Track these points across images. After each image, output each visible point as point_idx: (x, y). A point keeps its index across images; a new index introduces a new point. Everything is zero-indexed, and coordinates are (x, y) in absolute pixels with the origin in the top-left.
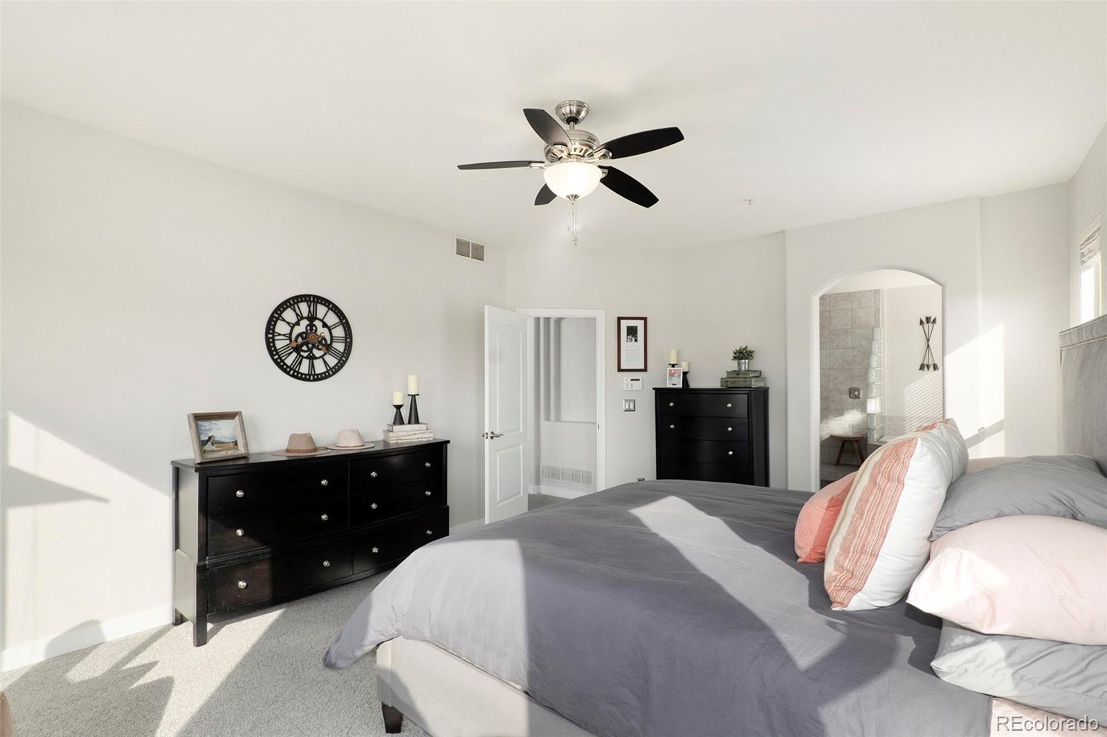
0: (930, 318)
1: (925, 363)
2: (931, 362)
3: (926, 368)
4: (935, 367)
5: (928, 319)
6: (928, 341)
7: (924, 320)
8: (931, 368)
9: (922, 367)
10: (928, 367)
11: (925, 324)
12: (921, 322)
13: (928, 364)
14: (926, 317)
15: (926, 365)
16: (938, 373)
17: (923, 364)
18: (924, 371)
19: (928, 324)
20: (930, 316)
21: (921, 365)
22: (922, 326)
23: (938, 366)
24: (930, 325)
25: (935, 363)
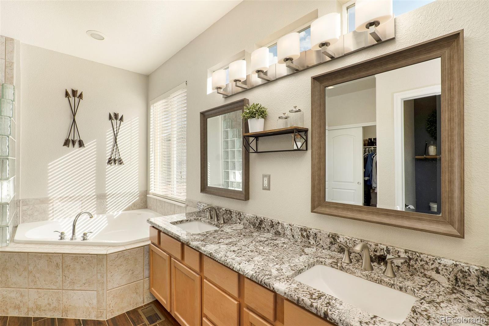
0: (77, 91)
1: (70, 138)
2: (77, 138)
3: (71, 144)
4: (81, 144)
5: (74, 92)
6: (74, 115)
7: (70, 93)
8: (77, 144)
9: (67, 143)
10: (74, 143)
11: (71, 97)
12: (67, 94)
13: (73, 139)
14: (72, 89)
15: (71, 140)
16: (84, 151)
17: (68, 139)
18: (68, 147)
19: (74, 98)
20: (77, 90)
21: (66, 140)
22: (67, 99)
23: (84, 143)
24: (77, 99)
25: (81, 139)
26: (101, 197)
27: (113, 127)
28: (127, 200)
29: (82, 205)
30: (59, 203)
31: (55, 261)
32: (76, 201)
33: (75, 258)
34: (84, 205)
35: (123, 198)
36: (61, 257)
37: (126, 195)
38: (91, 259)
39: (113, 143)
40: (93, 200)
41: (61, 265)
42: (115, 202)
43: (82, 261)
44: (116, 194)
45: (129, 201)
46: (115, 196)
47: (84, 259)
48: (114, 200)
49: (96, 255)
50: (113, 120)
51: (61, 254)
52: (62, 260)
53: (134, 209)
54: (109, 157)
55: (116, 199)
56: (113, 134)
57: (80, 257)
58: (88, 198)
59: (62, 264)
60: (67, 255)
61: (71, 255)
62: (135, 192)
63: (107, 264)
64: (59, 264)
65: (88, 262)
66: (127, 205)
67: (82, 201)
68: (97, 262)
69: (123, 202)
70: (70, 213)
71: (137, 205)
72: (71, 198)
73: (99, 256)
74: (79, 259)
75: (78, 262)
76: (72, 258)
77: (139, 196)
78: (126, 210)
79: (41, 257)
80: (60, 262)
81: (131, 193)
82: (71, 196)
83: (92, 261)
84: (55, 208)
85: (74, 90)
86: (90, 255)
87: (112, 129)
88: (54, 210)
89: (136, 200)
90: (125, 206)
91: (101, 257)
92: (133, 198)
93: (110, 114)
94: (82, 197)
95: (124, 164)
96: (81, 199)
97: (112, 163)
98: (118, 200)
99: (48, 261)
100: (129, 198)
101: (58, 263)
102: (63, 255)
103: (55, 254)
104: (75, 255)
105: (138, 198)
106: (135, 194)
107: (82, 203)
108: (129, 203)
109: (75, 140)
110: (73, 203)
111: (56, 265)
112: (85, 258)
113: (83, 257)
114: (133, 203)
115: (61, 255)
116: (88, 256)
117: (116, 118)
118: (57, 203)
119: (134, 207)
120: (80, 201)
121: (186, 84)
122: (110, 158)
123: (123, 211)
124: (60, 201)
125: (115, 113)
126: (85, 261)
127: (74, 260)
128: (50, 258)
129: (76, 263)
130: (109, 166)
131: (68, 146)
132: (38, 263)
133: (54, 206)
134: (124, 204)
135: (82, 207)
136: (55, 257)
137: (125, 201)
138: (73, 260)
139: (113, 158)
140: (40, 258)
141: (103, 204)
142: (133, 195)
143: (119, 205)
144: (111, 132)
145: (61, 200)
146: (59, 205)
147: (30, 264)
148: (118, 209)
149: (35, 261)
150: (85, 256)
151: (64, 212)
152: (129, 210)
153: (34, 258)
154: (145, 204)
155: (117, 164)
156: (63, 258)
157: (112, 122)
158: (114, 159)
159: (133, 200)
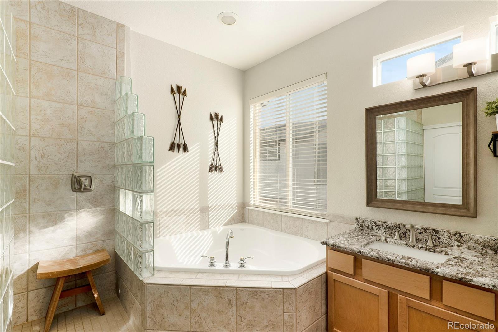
1: (175, 142)
2: (182, 142)
3: (176, 149)
4: (185, 149)
5: (179, 89)
6: (179, 115)
7: (175, 89)
8: (181, 149)
9: (172, 147)
10: (178, 147)
11: (176, 94)
12: (172, 91)
13: (178, 143)
14: (177, 85)
15: (176, 144)
16: (188, 156)
17: (173, 142)
18: (174, 152)
19: (179, 94)
20: (181, 86)
21: (171, 144)
22: (172, 95)
23: (188, 147)
24: (182, 97)
25: (185, 143)
26: (204, 210)
27: (214, 129)
28: (226, 213)
29: (187, 219)
30: (165, 218)
31: (226, 298)
32: (180, 215)
33: (253, 294)
34: (188, 220)
35: (223, 211)
36: (235, 292)
37: (225, 207)
38: (275, 294)
39: (213, 147)
40: (196, 213)
41: (235, 302)
42: (216, 216)
43: (263, 297)
44: (217, 207)
45: (228, 214)
46: (216, 209)
47: (265, 294)
48: (215, 214)
49: (282, 290)
50: (214, 121)
51: (235, 288)
52: (236, 296)
53: (233, 224)
54: (210, 164)
55: (216, 212)
56: (213, 137)
57: (260, 292)
58: (191, 212)
59: (236, 300)
60: (242, 289)
61: (248, 289)
62: (233, 204)
63: (296, 301)
64: (232, 301)
65: (270, 299)
66: (227, 218)
67: (186, 214)
68: (283, 299)
69: (223, 216)
70: (175, 229)
71: (235, 219)
72: (176, 211)
73: (286, 290)
74: (259, 294)
75: (257, 299)
76: (250, 293)
77: (237, 208)
78: (225, 225)
79: (207, 291)
80: (233, 298)
81: (230, 205)
82: (176, 209)
83: (276, 297)
84: (162, 223)
85: (179, 86)
86: (274, 290)
87: (212, 131)
88: (161, 225)
89: (235, 213)
90: (225, 220)
91: (289, 291)
92: (232, 210)
93: (211, 115)
94: (186, 210)
95: (224, 172)
96: (185, 213)
97: (213, 171)
98: (218, 213)
99: (217, 296)
100: (228, 211)
101: (231, 299)
102: (237, 289)
103: (226, 288)
104: (254, 289)
105: (236, 210)
106: (233, 205)
107: (186, 218)
108: (228, 217)
109: (180, 143)
110: (178, 217)
111: (228, 302)
112: (267, 293)
113: (265, 292)
114: (232, 217)
115: (234, 290)
116: (270, 291)
117: (217, 119)
118: (163, 217)
119: (233, 221)
120: (185, 215)
121: (326, 76)
122: (212, 165)
123: (223, 226)
124: (166, 216)
125: (216, 113)
126: (267, 296)
127: (253, 296)
128: (220, 293)
129: (255, 300)
130: (210, 173)
131: (173, 150)
132: (203, 299)
133: (161, 222)
134: (224, 218)
135: (186, 221)
136: (226, 291)
137: (225, 214)
138: (251, 296)
139: (214, 164)
140: (206, 293)
141: (206, 218)
142: (232, 207)
143: (219, 220)
144: (212, 134)
145: (167, 214)
146: (165, 220)
147: (193, 301)
148: (218, 224)
149: (200, 297)
150: (267, 291)
151: (170, 228)
152: (228, 225)
153: (199, 293)
154: (243, 218)
155: (217, 172)
156: (237, 293)
157: (213, 123)
158: (216, 166)
159: (232, 213)
